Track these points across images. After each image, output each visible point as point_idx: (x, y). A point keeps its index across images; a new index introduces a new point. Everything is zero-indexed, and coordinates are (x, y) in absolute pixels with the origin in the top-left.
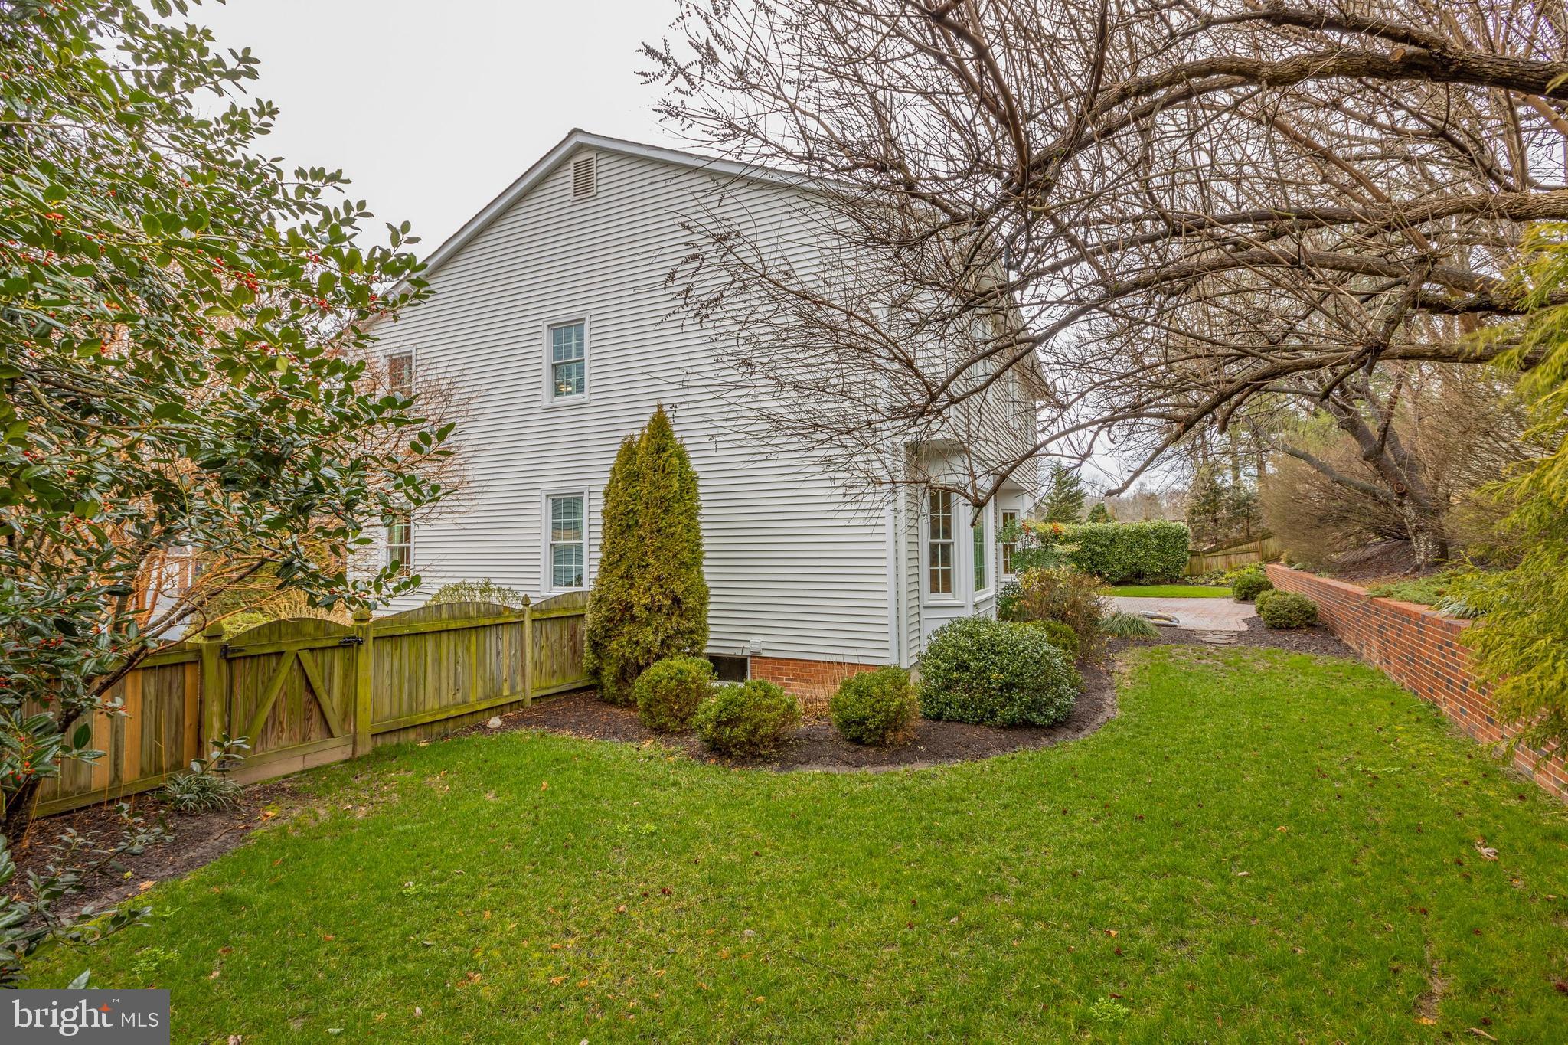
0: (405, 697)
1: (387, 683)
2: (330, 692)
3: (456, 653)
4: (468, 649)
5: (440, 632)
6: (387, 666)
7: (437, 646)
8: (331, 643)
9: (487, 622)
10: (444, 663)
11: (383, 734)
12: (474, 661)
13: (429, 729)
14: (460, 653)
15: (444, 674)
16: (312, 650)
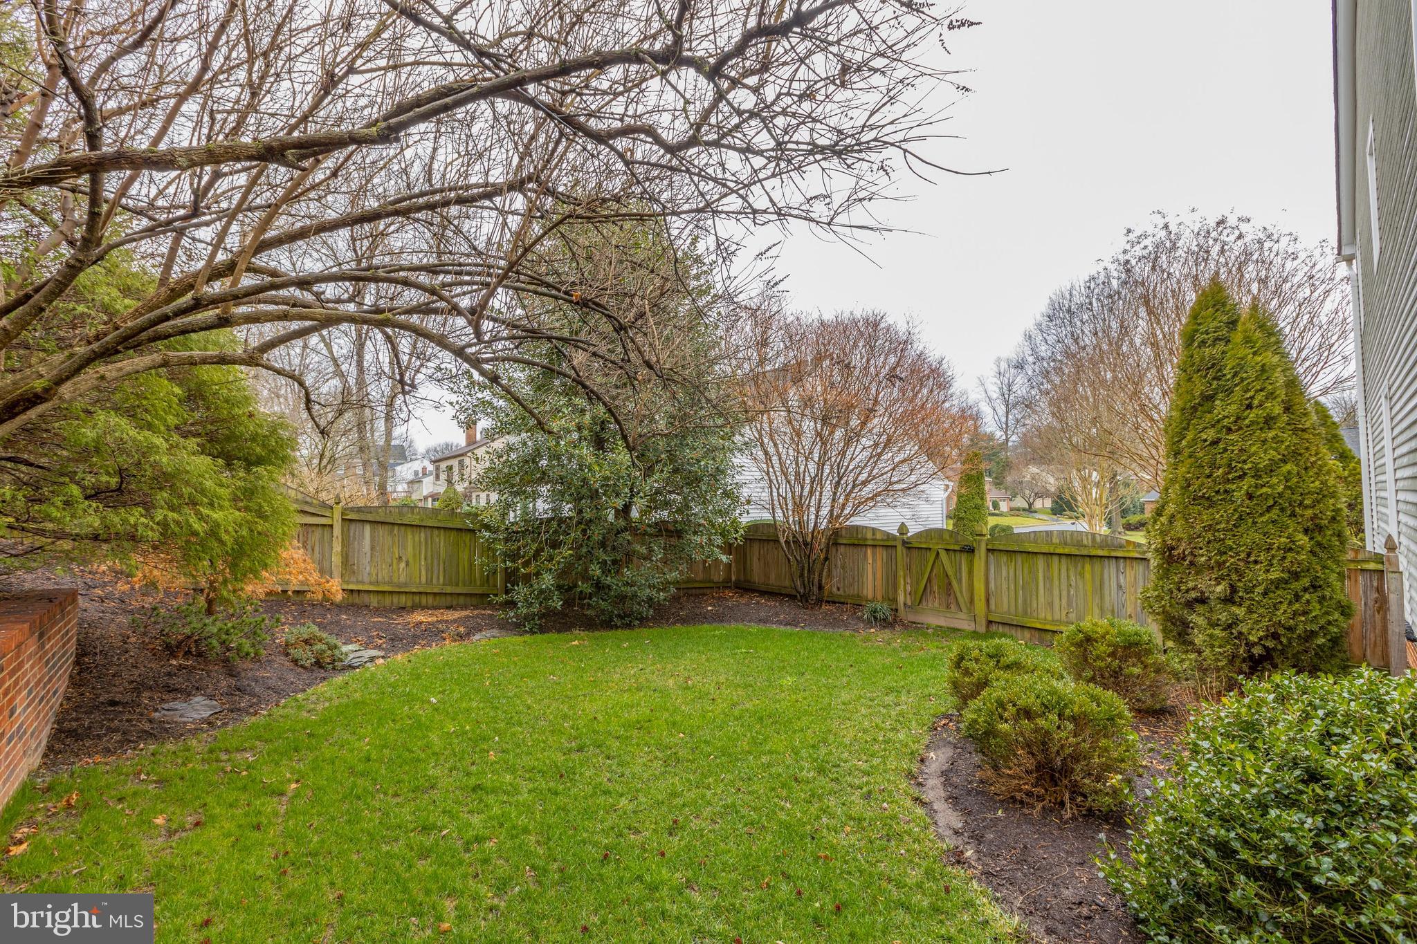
0: (1020, 601)
1: (1004, 586)
2: (960, 581)
3: (1068, 577)
4: (1082, 575)
5: (1051, 554)
6: (1004, 573)
7: (1048, 566)
8: (957, 548)
9: (1100, 553)
10: (1056, 582)
11: (1004, 624)
12: (1089, 588)
13: (1043, 634)
14: (1073, 577)
15: (1056, 592)
16: (947, 550)
